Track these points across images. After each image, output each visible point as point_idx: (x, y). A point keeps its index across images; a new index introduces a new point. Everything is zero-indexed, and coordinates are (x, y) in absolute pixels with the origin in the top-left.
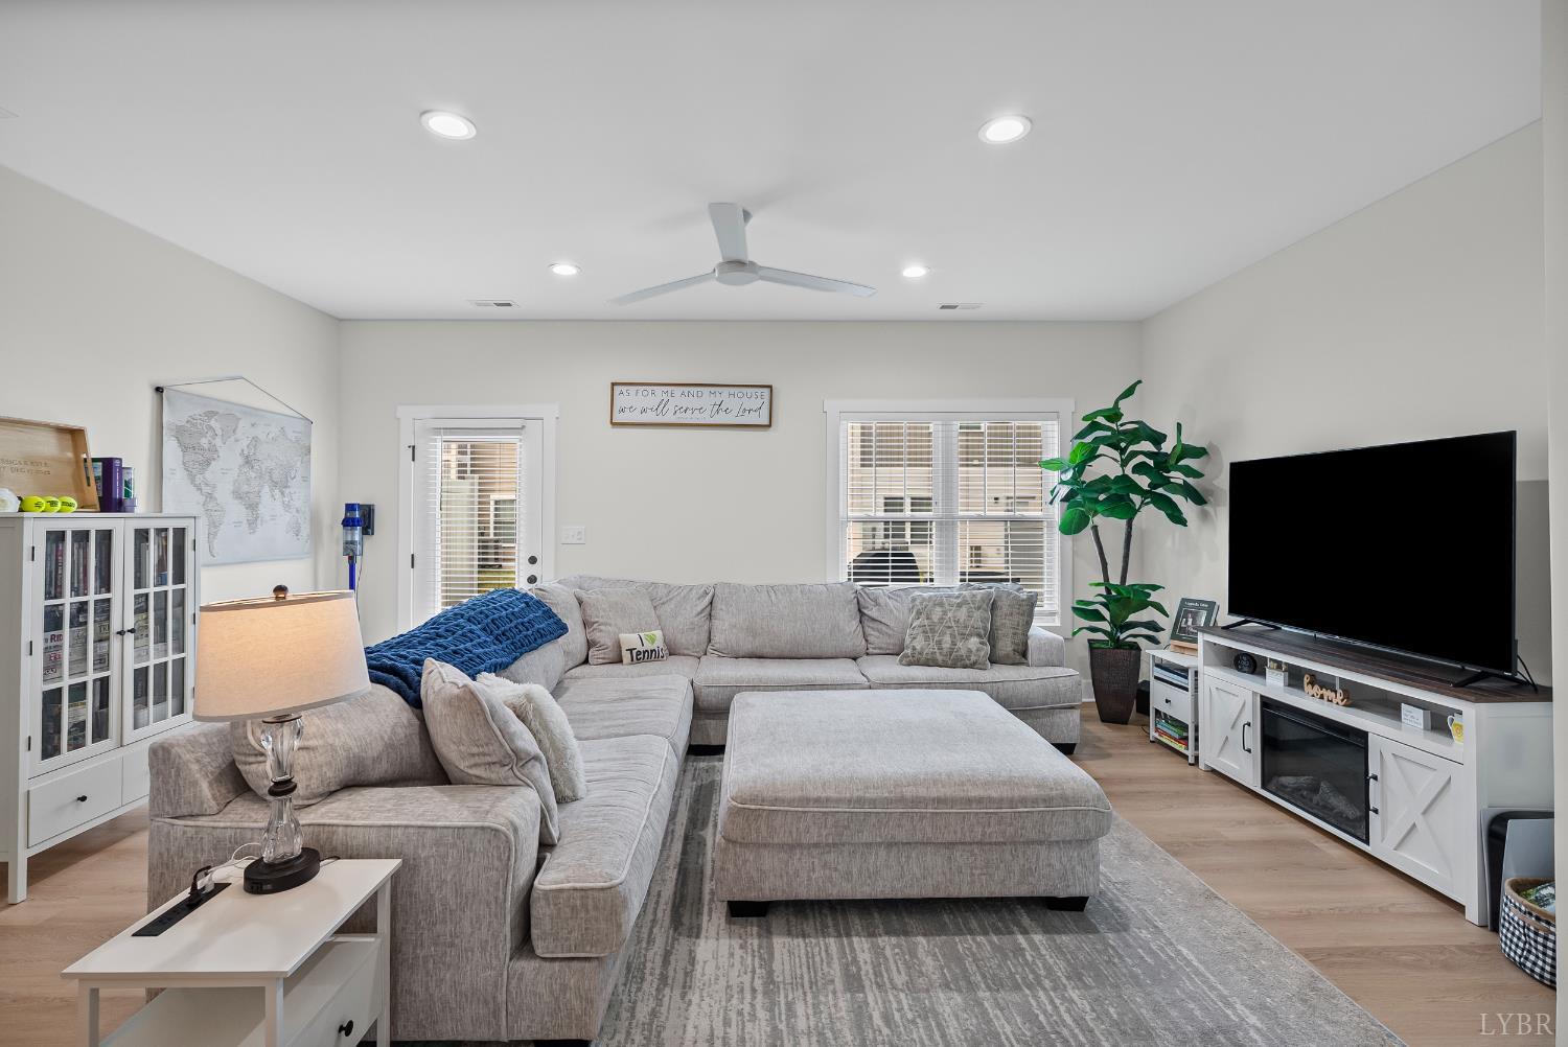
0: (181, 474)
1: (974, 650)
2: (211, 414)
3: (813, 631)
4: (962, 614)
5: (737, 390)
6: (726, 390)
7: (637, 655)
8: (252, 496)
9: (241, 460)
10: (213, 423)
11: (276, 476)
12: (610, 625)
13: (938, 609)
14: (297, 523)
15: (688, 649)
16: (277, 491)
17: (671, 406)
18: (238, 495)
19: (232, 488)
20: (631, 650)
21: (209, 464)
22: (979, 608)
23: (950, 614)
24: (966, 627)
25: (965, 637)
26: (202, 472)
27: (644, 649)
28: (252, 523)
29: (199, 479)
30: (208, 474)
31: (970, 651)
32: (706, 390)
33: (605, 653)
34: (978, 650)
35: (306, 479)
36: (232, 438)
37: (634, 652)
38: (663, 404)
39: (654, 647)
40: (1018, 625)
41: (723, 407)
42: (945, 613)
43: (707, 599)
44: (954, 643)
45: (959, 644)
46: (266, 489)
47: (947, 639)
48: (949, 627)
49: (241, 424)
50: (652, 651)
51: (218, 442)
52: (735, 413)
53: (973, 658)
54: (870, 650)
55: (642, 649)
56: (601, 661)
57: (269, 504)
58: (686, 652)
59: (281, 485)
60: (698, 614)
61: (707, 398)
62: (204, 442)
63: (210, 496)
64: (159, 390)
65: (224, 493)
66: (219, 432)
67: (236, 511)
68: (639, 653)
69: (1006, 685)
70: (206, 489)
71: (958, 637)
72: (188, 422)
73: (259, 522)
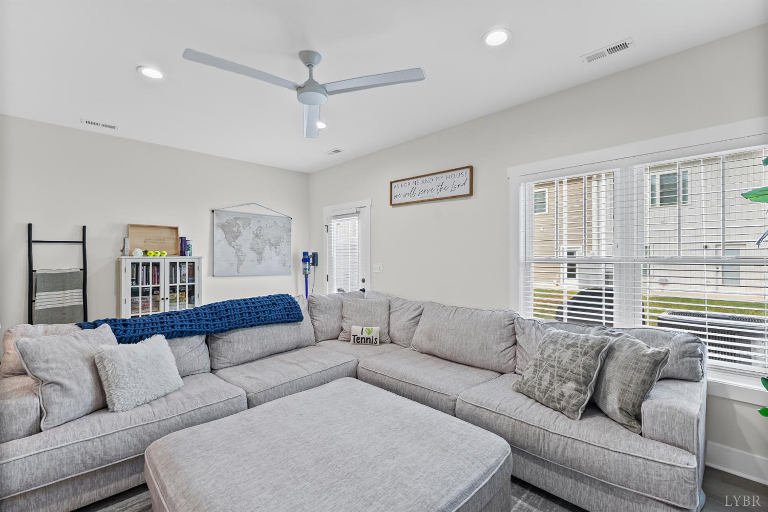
0: (224, 243)
1: (567, 395)
2: (237, 219)
3: (466, 345)
4: (567, 356)
5: (450, 173)
6: (444, 175)
7: (357, 339)
8: (260, 250)
9: (253, 236)
10: (238, 222)
11: (273, 241)
12: (351, 319)
13: (552, 346)
14: (284, 260)
15: (400, 341)
16: (273, 247)
17: (417, 191)
18: (252, 249)
19: (250, 247)
20: (354, 336)
21: (237, 238)
22: (585, 354)
23: (557, 354)
24: (566, 370)
25: (563, 380)
26: (234, 241)
27: (362, 336)
28: (260, 260)
29: (233, 243)
30: (237, 241)
31: (562, 395)
32: (434, 177)
33: (345, 335)
34: (570, 397)
35: (289, 242)
36: (248, 228)
37: (356, 337)
38: (414, 190)
39: (370, 336)
40: (631, 382)
41: (444, 186)
42: (555, 350)
43: (417, 312)
44: (551, 384)
45: (555, 385)
46: (268, 247)
47: (547, 377)
48: (553, 366)
49: (252, 222)
50: (367, 339)
51: (241, 229)
52: (450, 189)
53: (563, 403)
54: (516, 370)
55: (360, 336)
56: (343, 339)
57: (268, 252)
58: (399, 343)
59: (276, 245)
60: (410, 320)
61: (435, 182)
62: (235, 229)
63: (239, 250)
64: (213, 211)
65: (245, 248)
66: (241, 225)
67: (252, 255)
68: (358, 338)
69: (577, 445)
70: (236, 247)
71: (556, 378)
72: (226, 222)
73: (263, 259)
